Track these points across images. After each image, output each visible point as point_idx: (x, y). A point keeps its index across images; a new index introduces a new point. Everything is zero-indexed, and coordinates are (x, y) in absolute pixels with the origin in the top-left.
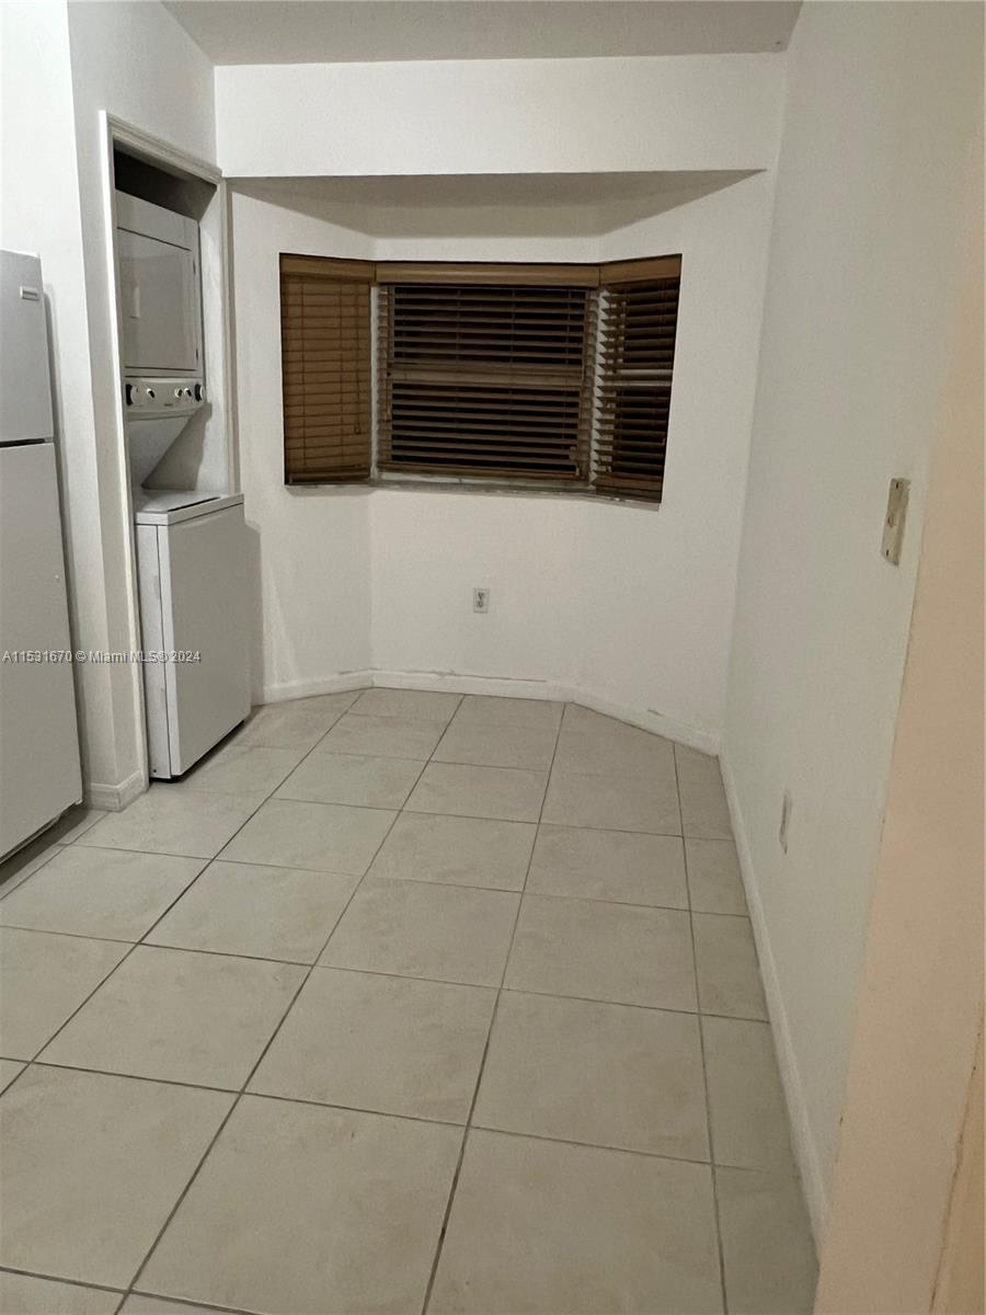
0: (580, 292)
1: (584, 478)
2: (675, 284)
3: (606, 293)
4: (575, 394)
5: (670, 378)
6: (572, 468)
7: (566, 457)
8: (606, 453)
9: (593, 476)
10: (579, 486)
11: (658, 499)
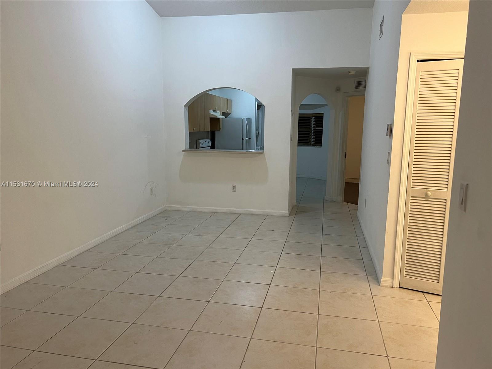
0: (310, 117)
1: (311, 144)
2: (323, 117)
3: (313, 117)
4: (309, 132)
5: (322, 129)
6: (309, 143)
7: (308, 141)
8: (314, 137)
9: (312, 144)
10: (310, 145)
11: (321, 146)
